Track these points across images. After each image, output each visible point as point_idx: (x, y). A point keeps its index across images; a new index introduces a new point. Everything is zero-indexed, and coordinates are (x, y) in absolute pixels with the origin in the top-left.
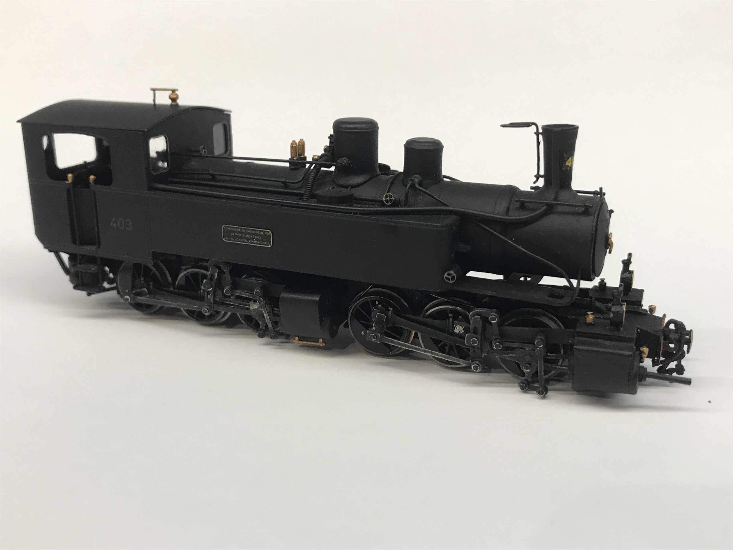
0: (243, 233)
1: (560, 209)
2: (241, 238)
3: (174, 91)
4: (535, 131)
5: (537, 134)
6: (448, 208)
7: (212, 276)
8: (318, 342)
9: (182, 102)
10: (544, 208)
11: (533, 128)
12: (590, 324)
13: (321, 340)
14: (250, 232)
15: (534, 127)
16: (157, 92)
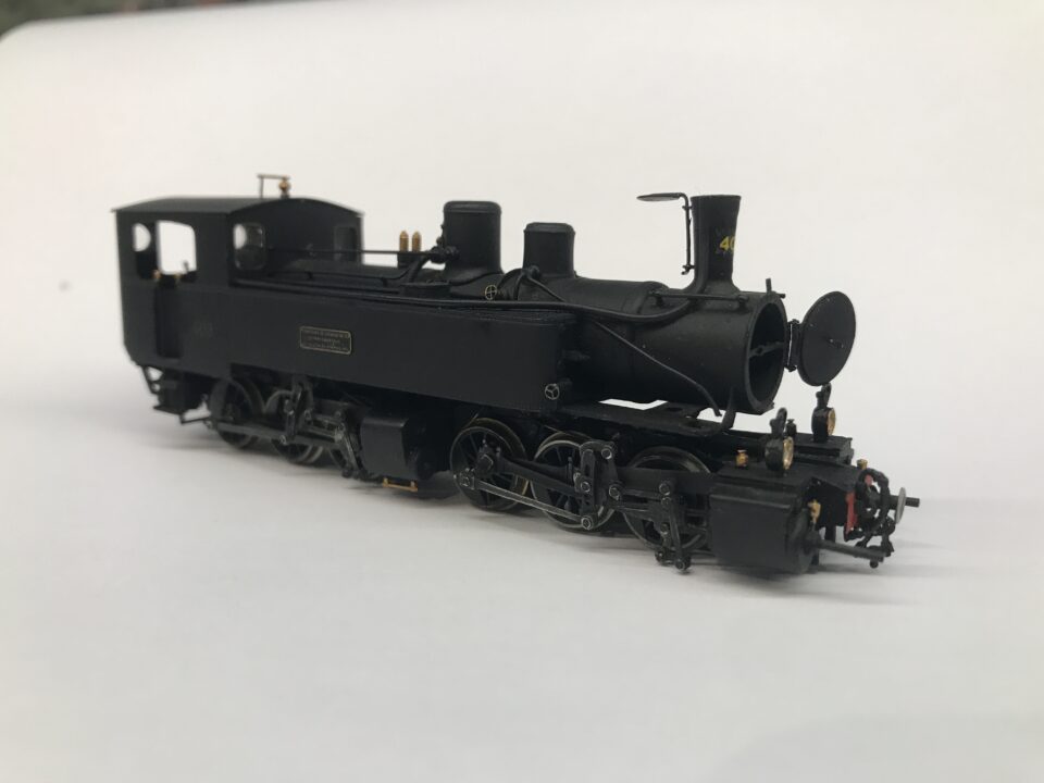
0: (320, 336)
1: (709, 305)
2: (320, 343)
3: (285, 179)
4: (684, 204)
5: (686, 208)
6: (561, 304)
7: (295, 396)
8: (409, 485)
9: (294, 193)
10: (688, 302)
11: (682, 201)
12: (741, 467)
13: (413, 484)
14: (328, 334)
15: (682, 199)
16: (266, 181)
